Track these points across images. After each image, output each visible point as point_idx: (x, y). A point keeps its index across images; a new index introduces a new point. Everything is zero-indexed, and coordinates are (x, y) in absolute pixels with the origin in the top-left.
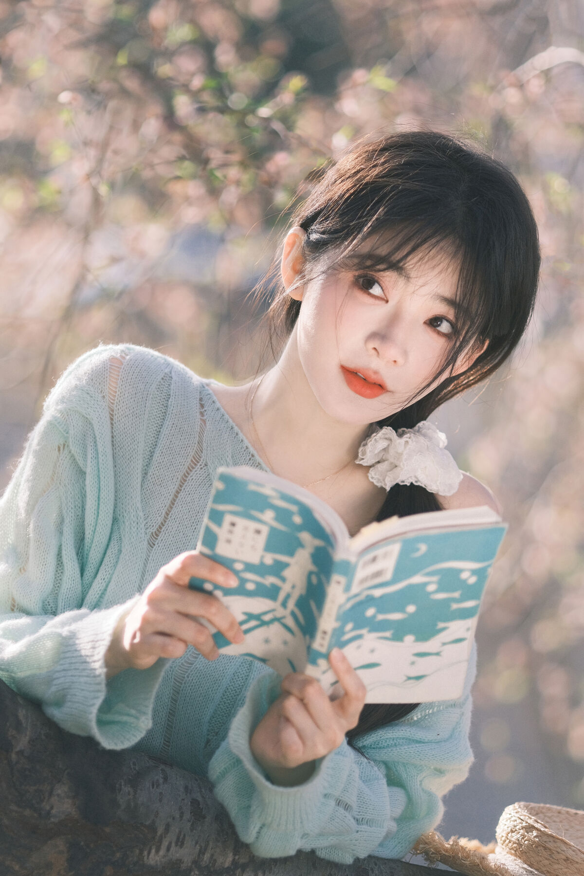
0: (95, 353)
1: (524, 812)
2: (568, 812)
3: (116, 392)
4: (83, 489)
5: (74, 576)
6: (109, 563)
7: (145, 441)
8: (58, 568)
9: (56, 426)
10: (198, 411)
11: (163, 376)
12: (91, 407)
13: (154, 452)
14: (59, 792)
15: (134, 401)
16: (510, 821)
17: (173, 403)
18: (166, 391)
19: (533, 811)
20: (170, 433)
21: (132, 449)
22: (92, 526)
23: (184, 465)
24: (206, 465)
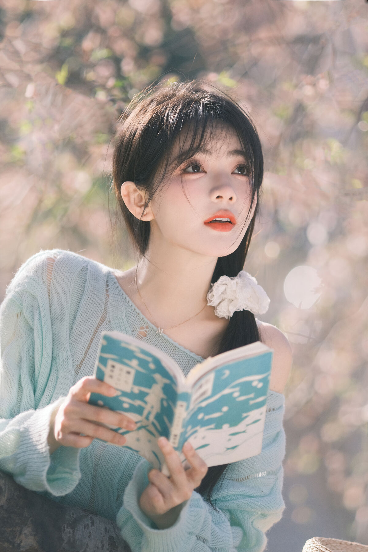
0: (38, 256)
1: (319, 543)
2: (346, 543)
3: (51, 279)
4: (33, 339)
5: (29, 394)
6: (51, 385)
7: (70, 308)
8: (19, 389)
9: (15, 301)
10: (105, 289)
11: (81, 268)
12: (36, 288)
13: (76, 315)
14: (26, 532)
15: (63, 283)
16: (310, 549)
17: (88, 284)
18: (83, 278)
19: (324, 543)
20: (86, 303)
21: (63, 314)
22: (39, 362)
23: (95, 322)
24: (109, 322)
